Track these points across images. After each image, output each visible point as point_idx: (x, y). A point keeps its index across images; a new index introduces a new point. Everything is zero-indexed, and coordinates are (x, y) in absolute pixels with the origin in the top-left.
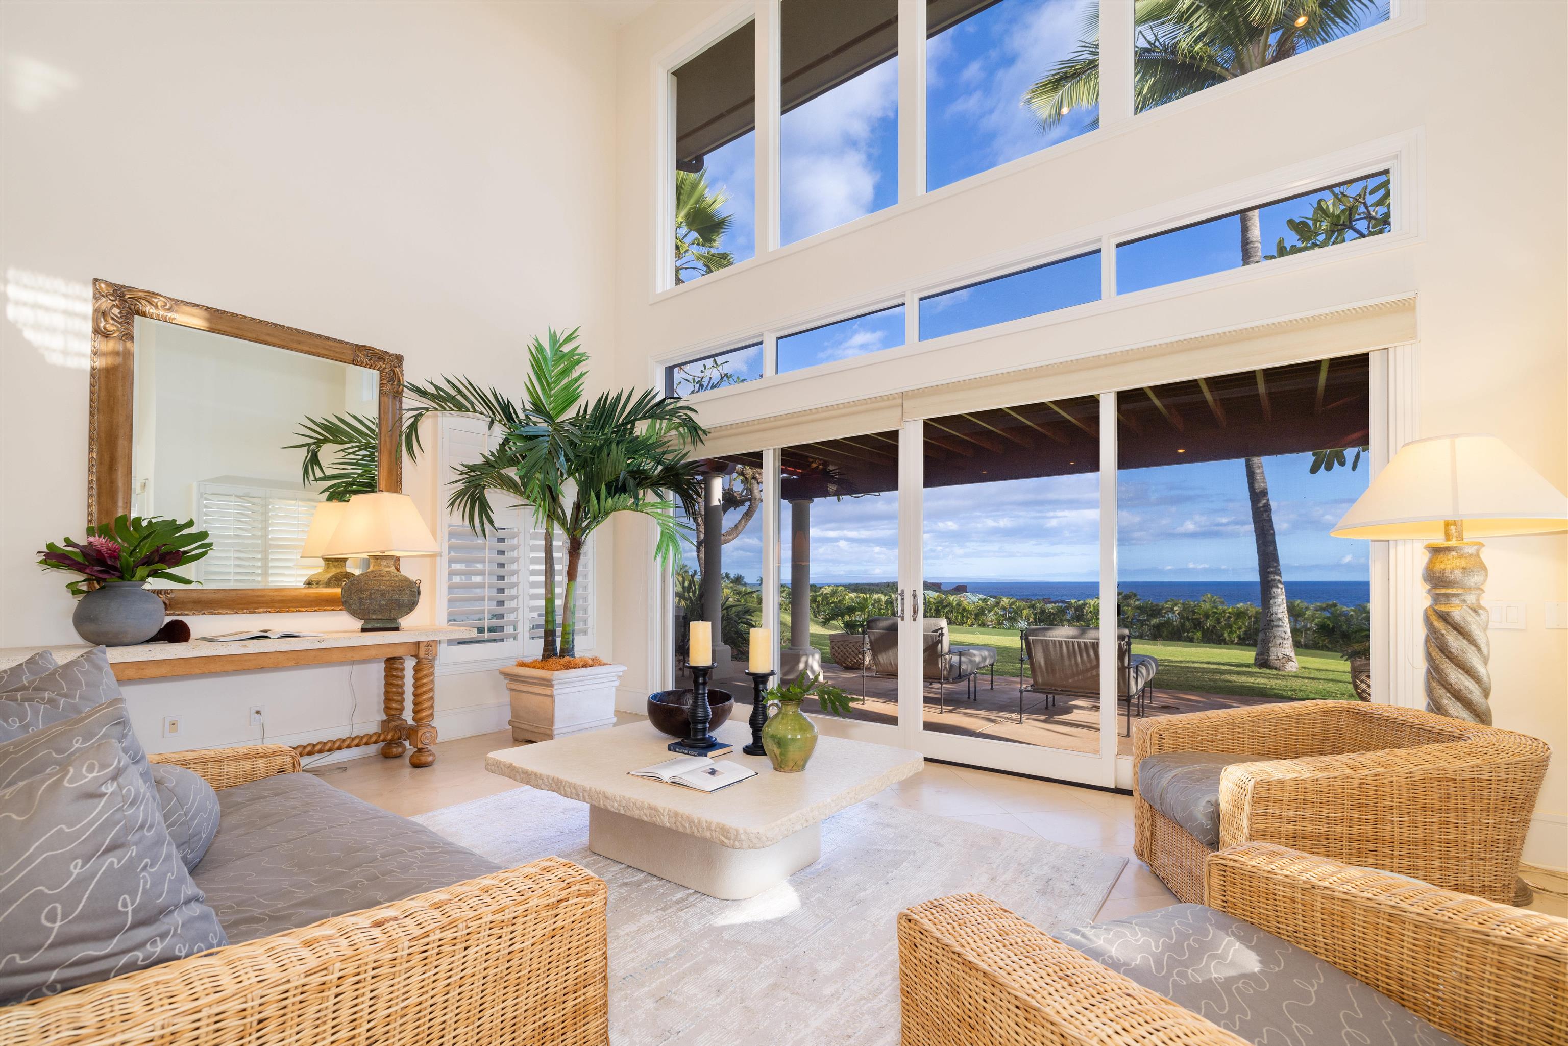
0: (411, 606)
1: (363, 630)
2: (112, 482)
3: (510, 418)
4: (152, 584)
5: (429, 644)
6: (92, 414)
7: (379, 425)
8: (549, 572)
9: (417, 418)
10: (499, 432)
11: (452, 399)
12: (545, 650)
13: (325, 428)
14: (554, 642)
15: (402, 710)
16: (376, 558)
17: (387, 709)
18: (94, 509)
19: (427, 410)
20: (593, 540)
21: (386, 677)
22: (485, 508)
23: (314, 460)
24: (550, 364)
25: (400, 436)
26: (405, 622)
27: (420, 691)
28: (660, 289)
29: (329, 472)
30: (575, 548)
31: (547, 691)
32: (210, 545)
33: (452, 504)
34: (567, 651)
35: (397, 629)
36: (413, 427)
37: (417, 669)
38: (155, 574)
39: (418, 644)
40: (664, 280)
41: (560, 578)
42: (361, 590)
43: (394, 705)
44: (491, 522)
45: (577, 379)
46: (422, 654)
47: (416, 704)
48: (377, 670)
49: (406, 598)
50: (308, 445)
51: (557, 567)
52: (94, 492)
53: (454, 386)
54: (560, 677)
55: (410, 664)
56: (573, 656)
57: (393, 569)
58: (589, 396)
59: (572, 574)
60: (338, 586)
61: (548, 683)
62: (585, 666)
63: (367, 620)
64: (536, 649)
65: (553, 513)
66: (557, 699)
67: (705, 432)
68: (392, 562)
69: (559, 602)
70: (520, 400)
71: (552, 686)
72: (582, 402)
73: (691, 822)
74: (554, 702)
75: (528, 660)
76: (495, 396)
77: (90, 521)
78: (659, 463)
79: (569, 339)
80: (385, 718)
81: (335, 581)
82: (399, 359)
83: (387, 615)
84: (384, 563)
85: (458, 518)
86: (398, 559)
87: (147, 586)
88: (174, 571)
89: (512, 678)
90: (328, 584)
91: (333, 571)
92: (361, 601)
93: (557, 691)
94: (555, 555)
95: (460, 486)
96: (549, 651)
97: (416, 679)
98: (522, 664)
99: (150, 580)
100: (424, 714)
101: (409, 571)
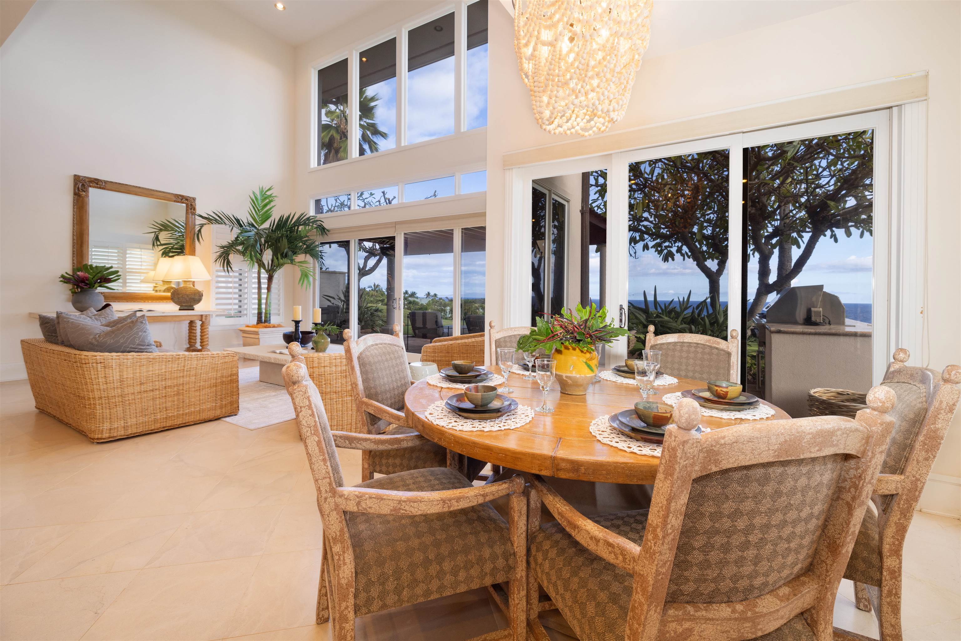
0: (199, 300)
1: (180, 310)
2: (82, 251)
3: (241, 226)
4: (100, 290)
5: (206, 316)
6: (74, 226)
7: (186, 224)
8: (259, 288)
9: (201, 227)
10: (237, 231)
11: (216, 220)
12: (258, 321)
13: (162, 225)
14: (261, 317)
15: (196, 343)
16: (185, 281)
17: (190, 342)
18: (75, 262)
19: (205, 224)
20: (278, 275)
21: (189, 330)
22: (229, 263)
23: (157, 239)
24: (260, 201)
25: (194, 234)
26: (196, 307)
27: (203, 334)
28: (312, 166)
29: (162, 242)
30: (270, 279)
31: (257, 337)
32: (120, 276)
33: (216, 261)
34: (267, 321)
35: (193, 310)
36: (200, 231)
37: (202, 326)
38: (100, 286)
39: (202, 316)
40: (314, 162)
41: (264, 291)
42: (178, 294)
43: (193, 341)
44: (231, 268)
45: (271, 209)
46: (204, 320)
47: (201, 339)
48: (185, 326)
49: (197, 297)
50: (155, 232)
51: (263, 286)
52: (75, 255)
53: (216, 215)
54: (262, 330)
55: (199, 323)
56: (270, 323)
57: (192, 286)
58: (276, 216)
59: (269, 289)
60: (168, 292)
61: (257, 333)
62: (274, 327)
63: (181, 306)
64: (254, 320)
65: (261, 264)
66: (261, 340)
67: (327, 230)
68: (191, 283)
69: (264, 301)
70: (245, 218)
71: (259, 334)
72: (272, 219)
73: (278, 359)
74: (259, 341)
75: (250, 325)
76: (233, 216)
77: (73, 266)
78: (304, 244)
79: (269, 189)
80: (189, 346)
81: (167, 290)
82: (194, 199)
83: (189, 304)
84: (188, 283)
85: (218, 266)
86: (194, 282)
87: (97, 291)
88: (107, 285)
89: (244, 332)
90: (164, 291)
91: (166, 287)
92: (178, 298)
93: (261, 336)
94: (262, 281)
95: (218, 254)
96: (259, 320)
97: (202, 329)
98: (248, 326)
99: (98, 288)
100: (205, 343)
101: (199, 287)
